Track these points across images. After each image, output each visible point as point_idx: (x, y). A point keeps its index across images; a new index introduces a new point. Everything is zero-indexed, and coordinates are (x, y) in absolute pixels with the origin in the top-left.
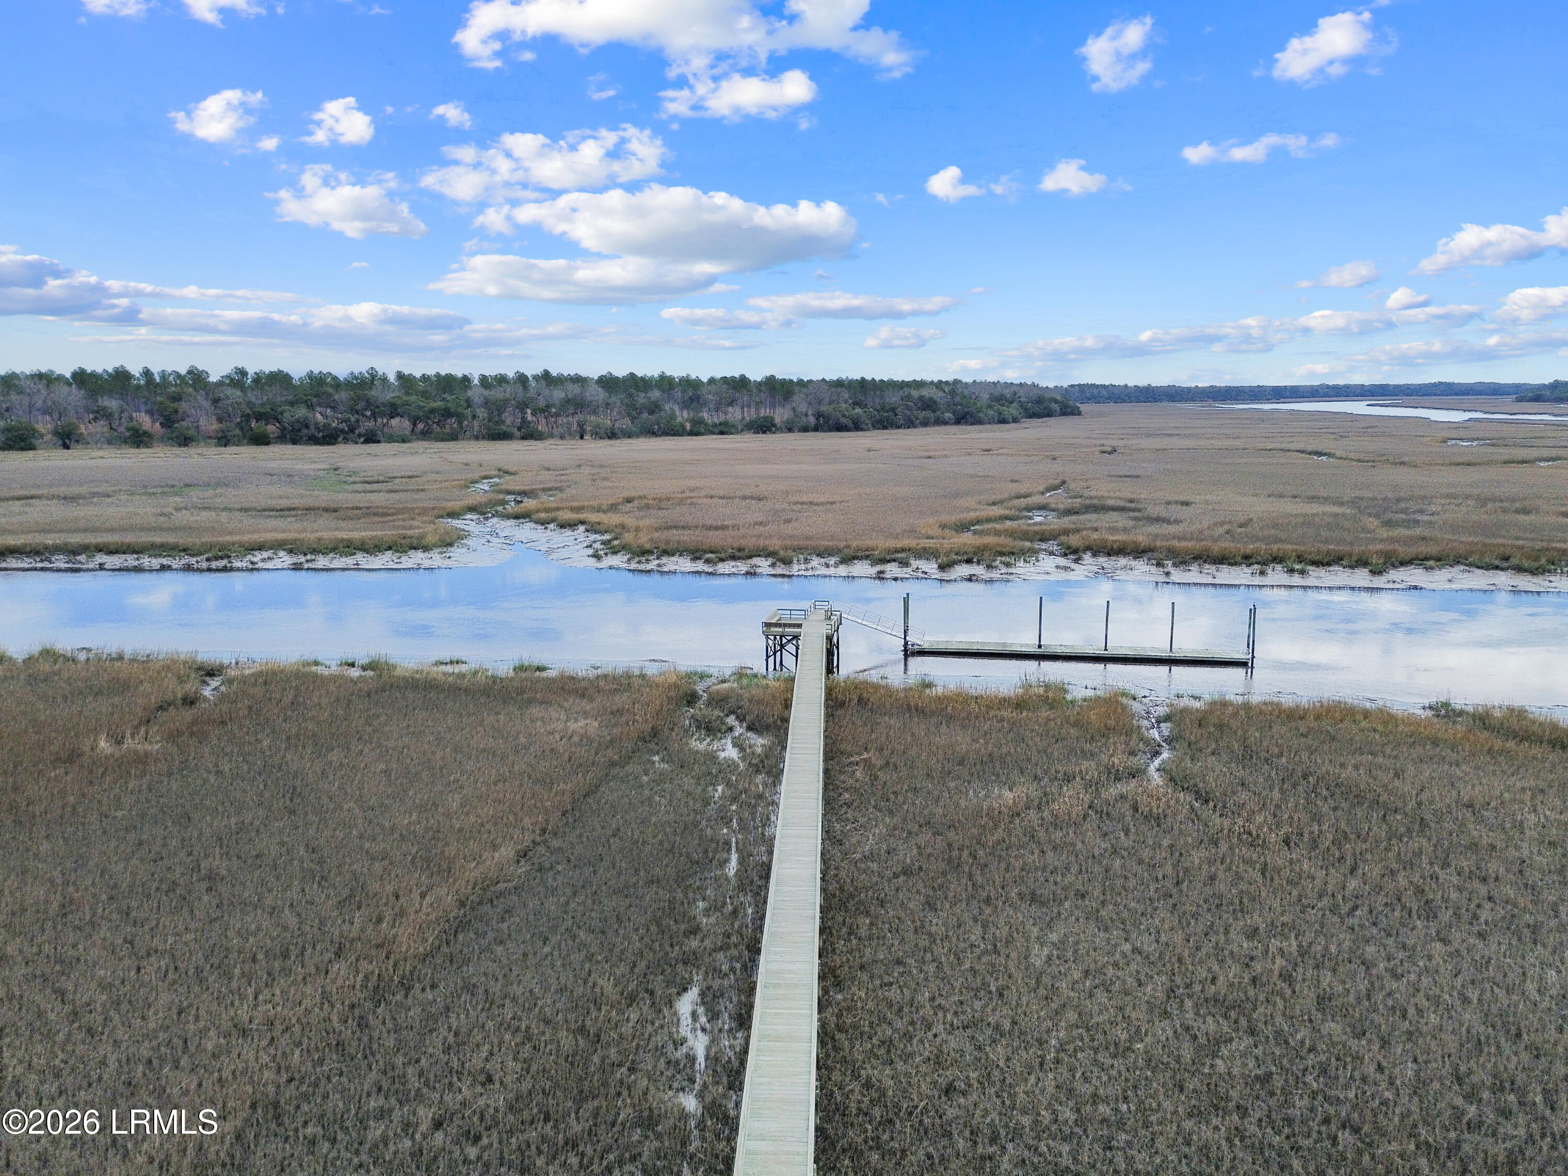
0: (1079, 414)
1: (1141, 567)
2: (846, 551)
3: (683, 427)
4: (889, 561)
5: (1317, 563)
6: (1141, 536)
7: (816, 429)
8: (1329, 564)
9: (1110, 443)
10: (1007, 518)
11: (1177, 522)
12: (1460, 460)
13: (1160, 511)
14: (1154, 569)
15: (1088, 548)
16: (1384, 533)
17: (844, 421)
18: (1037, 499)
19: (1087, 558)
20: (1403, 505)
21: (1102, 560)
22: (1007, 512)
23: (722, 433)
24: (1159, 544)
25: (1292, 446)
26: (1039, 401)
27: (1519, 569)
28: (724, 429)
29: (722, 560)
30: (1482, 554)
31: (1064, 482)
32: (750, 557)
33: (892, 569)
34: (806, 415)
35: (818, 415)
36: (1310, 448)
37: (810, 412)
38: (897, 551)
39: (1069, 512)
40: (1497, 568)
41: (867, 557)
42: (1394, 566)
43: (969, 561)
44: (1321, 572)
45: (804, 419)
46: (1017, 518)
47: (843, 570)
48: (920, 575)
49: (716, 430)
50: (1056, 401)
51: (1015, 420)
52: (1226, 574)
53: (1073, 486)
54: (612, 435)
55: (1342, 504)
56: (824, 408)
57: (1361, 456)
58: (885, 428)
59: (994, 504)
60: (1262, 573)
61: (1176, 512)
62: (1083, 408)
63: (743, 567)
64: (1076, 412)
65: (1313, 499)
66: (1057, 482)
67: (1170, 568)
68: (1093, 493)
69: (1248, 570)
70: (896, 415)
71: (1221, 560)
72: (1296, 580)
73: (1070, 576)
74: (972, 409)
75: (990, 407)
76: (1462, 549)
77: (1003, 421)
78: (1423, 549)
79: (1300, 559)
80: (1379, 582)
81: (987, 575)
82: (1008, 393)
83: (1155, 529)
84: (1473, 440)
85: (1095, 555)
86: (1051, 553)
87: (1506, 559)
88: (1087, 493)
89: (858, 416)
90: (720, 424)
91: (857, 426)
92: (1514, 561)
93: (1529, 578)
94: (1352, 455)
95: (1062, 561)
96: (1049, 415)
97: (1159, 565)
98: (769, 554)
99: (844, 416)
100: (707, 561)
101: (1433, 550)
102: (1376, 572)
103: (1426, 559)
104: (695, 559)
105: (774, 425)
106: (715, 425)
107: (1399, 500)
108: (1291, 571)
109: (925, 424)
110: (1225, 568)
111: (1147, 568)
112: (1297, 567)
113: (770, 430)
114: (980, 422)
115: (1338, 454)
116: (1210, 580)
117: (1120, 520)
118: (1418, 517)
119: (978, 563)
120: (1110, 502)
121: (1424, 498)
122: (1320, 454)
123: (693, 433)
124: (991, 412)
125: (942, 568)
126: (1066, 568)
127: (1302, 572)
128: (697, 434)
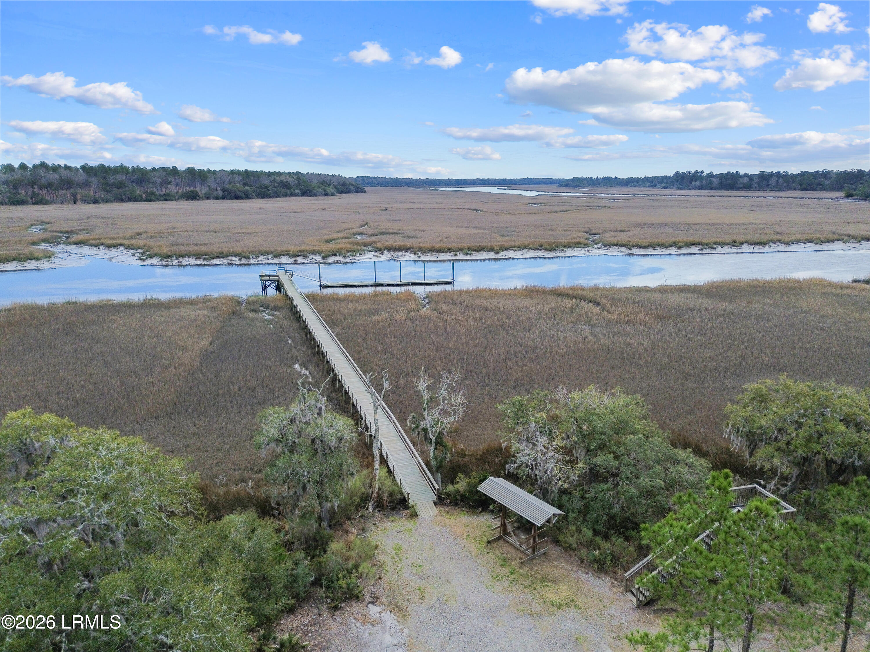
0: (365, 192)
1: (409, 256)
2: (276, 252)
3: (142, 197)
4: (298, 256)
5: (475, 251)
6: (408, 243)
7: (223, 198)
8: (480, 251)
9: (384, 206)
10: (346, 238)
11: (421, 237)
12: (531, 212)
13: (412, 233)
14: (413, 255)
15: (386, 248)
16: (500, 239)
17: (240, 194)
18: (356, 230)
19: (386, 252)
20: (508, 229)
21: (392, 253)
22: (345, 235)
23: (166, 200)
24: (414, 245)
25: (466, 207)
26: (344, 185)
27: (546, 249)
28: (167, 198)
29: (213, 258)
30: (533, 244)
31: (367, 223)
32: (227, 257)
33: (300, 260)
34: (217, 190)
35: (224, 190)
36: (473, 208)
37: (219, 189)
38: (300, 251)
39: (373, 235)
40: (538, 249)
41: (287, 255)
42: (503, 251)
43: (335, 255)
44: (477, 253)
45: (215, 193)
46: (351, 238)
47: (276, 261)
48: (314, 261)
49: (162, 198)
50: (352, 185)
51: (333, 195)
52: (442, 256)
53: (372, 224)
54: (96, 201)
55: (485, 229)
56: (227, 186)
57: (493, 211)
58: (263, 198)
59: (338, 232)
60: (456, 255)
61: (419, 234)
62: (366, 189)
63: (225, 261)
64: (363, 191)
65: (474, 228)
66: (364, 223)
67: (420, 254)
68: (382, 227)
69: (450, 254)
70: (268, 190)
71: (440, 251)
72: (468, 257)
73: (380, 259)
74: (310, 188)
75: (319, 187)
76: (526, 243)
77: (326, 195)
78: (513, 244)
79: (469, 249)
80: (498, 256)
81: (344, 261)
82: (327, 180)
83: (412, 240)
84: (538, 204)
85: (389, 251)
86: (370, 251)
87: (541, 246)
88: (379, 227)
89: (247, 191)
90: (165, 195)
91: (247, 196)
92: (544, 246)
93: (549, 252)
94: (490, 210)
95: (376, 254)
96: (349, 192)
97: (415, 253)
98: (236, 255)
99: (239, 191)
100: (204, 259)
101: (517, 244)
102: (497, 253)
103: (514, 247)
104: (197, 259)
105: (198, 196)
106: (161, 196)
107: (506, 227)
108: (466, 254)
109: (285, 196)
110: (441, 254)
111: (410, 255)
112: (468, 252)
113: (196, 199)
114: (315, 195)
115: (484, 210)
116: (435, 259)
117: (397, 238)
118: (513, 233)
119: (339, 255)
120: (391, 231)
121: (516, 227)
122: (477, 210)
123: (148, 200)
124: (320, 190)
125: (323, 258)
126: (378, 256)
127: (470, 254)
128: (150, 201)
